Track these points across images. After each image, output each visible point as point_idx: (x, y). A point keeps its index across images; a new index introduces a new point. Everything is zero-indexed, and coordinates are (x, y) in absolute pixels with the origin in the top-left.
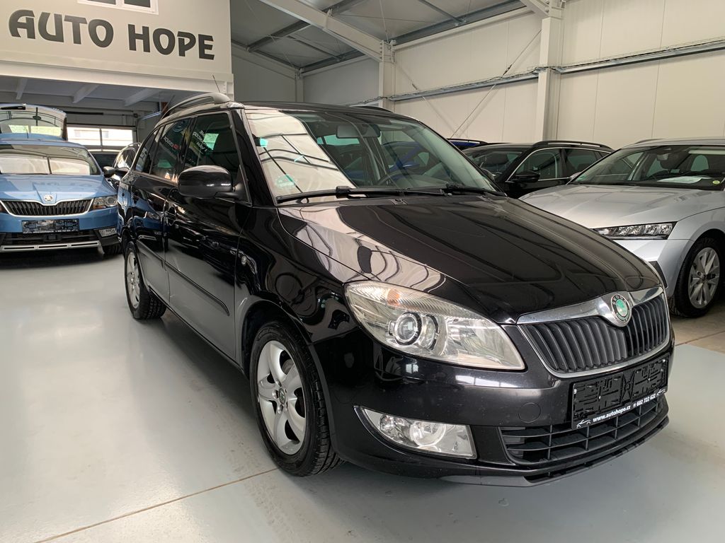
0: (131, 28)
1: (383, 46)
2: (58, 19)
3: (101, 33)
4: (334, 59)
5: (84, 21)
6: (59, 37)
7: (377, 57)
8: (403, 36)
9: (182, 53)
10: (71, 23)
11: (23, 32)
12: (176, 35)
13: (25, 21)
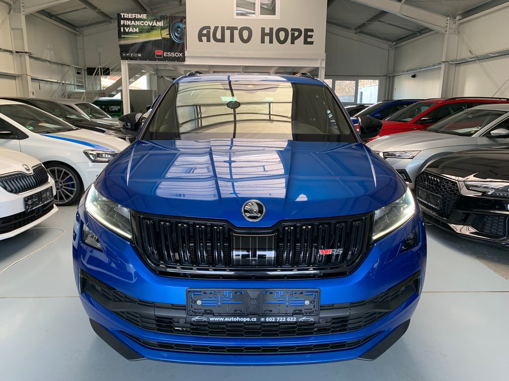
0: (263, 29)
1: (448, 22)
2: (223, 28)
3: (245, 34)
4: (414, 34)
5: (236, 28)
6: (223, 40)
7: (443, 31)
8: (467, 12)
9: (293, 42)
10: (229, 31)
11: (204, 39)
12: (289, 30)
13: (206, 33)
